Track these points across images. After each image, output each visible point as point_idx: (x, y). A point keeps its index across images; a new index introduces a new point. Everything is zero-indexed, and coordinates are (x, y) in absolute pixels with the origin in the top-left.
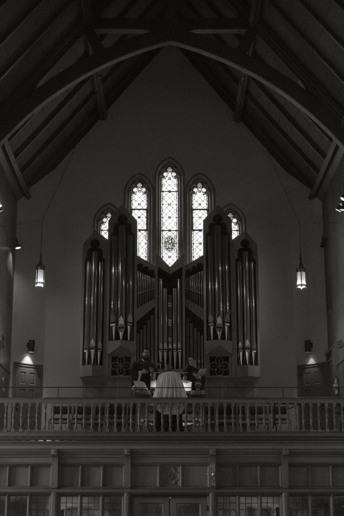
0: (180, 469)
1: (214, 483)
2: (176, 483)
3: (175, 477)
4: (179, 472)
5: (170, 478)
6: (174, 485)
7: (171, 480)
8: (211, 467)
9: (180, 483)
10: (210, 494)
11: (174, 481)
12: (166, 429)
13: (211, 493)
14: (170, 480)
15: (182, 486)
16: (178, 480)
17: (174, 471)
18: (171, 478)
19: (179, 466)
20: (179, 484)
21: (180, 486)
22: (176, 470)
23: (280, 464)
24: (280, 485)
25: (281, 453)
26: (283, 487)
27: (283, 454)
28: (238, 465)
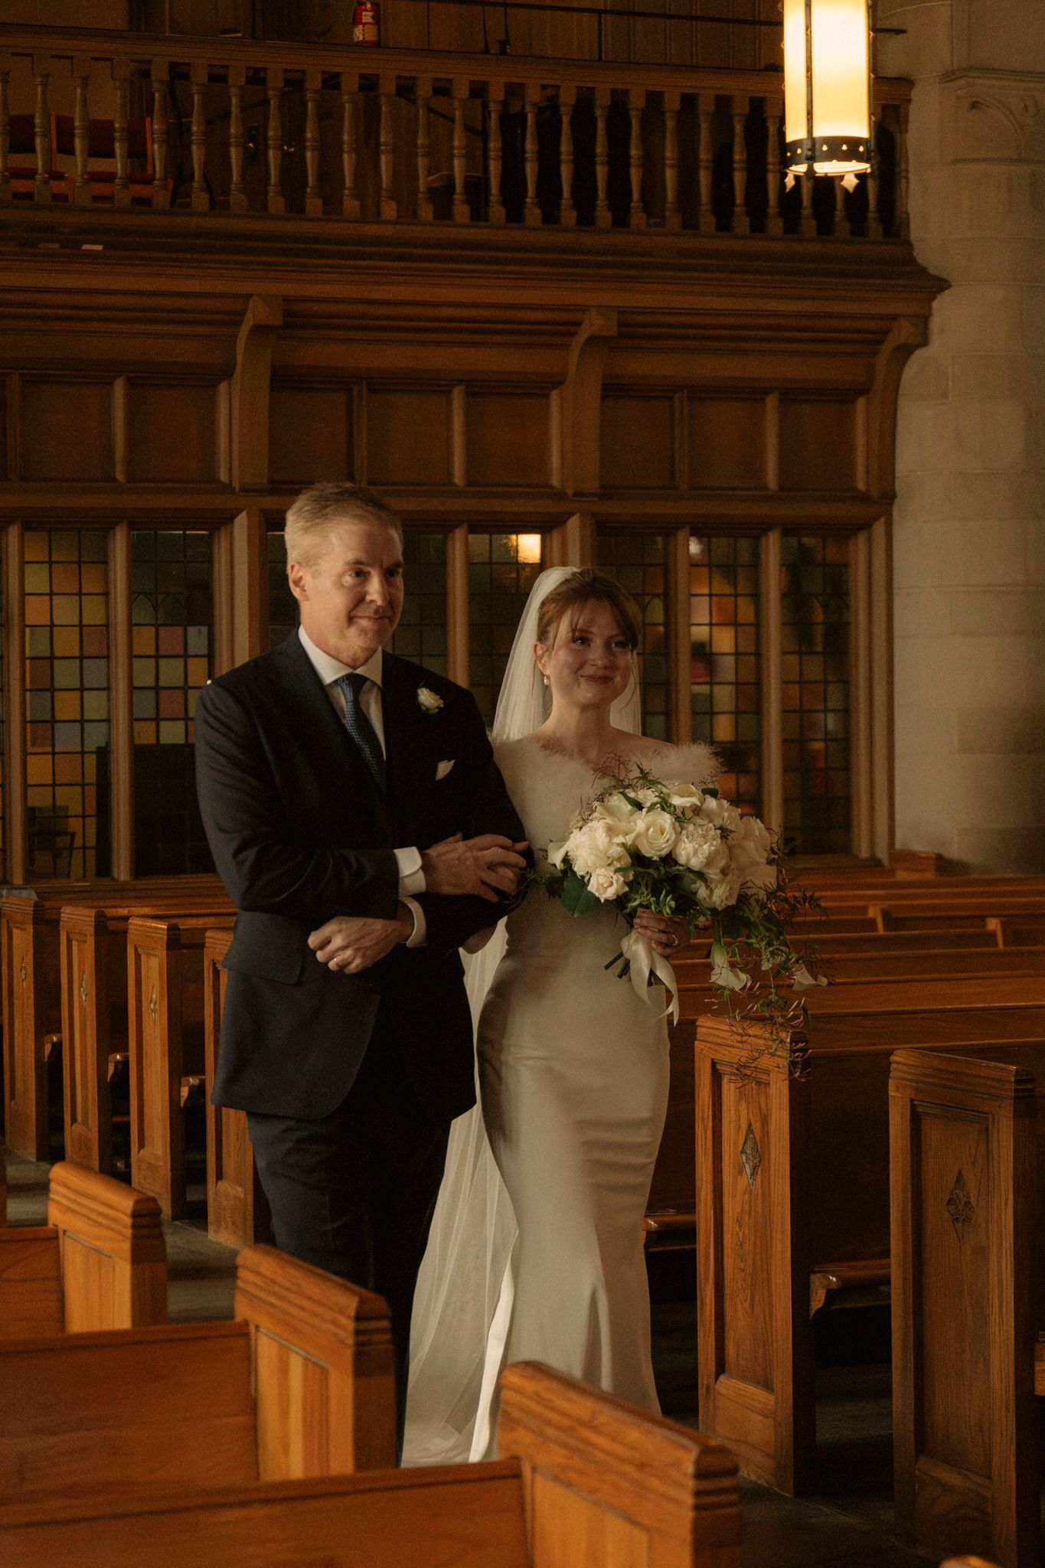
23: (227, 373)
24: (223, 477)
25: (242, 313)
26: (236, 485)
27: (249, 322)
28: (21, 375)
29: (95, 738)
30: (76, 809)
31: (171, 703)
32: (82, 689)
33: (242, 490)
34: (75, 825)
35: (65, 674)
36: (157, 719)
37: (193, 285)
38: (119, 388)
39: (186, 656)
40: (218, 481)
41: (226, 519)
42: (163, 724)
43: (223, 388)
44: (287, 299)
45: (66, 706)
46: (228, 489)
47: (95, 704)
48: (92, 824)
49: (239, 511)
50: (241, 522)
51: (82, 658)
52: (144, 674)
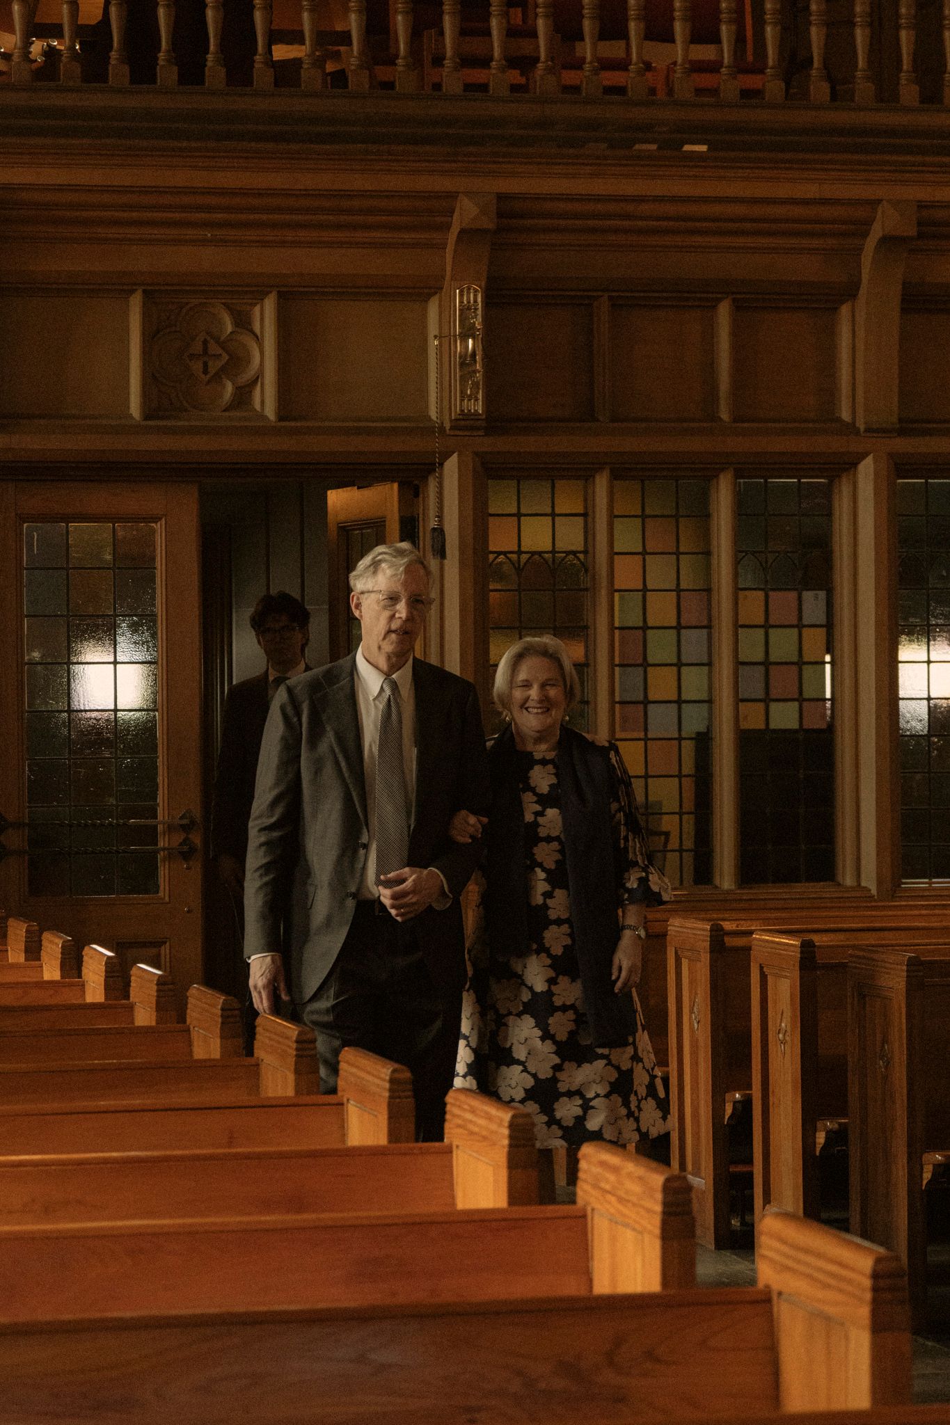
0: (265, 316)
1: (477, 400)
2: (243, 396)
3: (237, 361)
4: (257, 331)
5: (205, 365)
6: (224, 411)
7: (209, 382)
8: (461, 302)
9: (266, 400)
10: (451, 466)
11: (229, 388)
12: (191, 73)
13: (455, 455)
14: (206, 378)
15: (281, 418)
16: (255, 381)
17: (229, 328)
18: (212, 371)
19: (260, 296)
20: (258, 407)
21: (270, 412)
22: (243, 322)
23: (850, 292)
24: (845, 415)
25: (867, 223)
26: (861, 425)
27: (877, 232)
28: (610, 298)
29: (694, 721)
30: (671, 804)
31: (783, 681)
32: (679, 665)
33: (866, 430)
34: (669, 823)
35: (661, 647)
36: (767, 700)
37: (811, 190)
38: (724, 312)
39: (800, 626)
40: (839, 420)
41: (846, 465)
42: (773, 706)
43: (845, 310)
44: (921, 206)
45: (662, 684)
46: (851, 429)
47: (694, 682)
48: (689, 823)
49: (863, 456)
50: (867, 468)
51: (679, 627)
52: (752, 648)
